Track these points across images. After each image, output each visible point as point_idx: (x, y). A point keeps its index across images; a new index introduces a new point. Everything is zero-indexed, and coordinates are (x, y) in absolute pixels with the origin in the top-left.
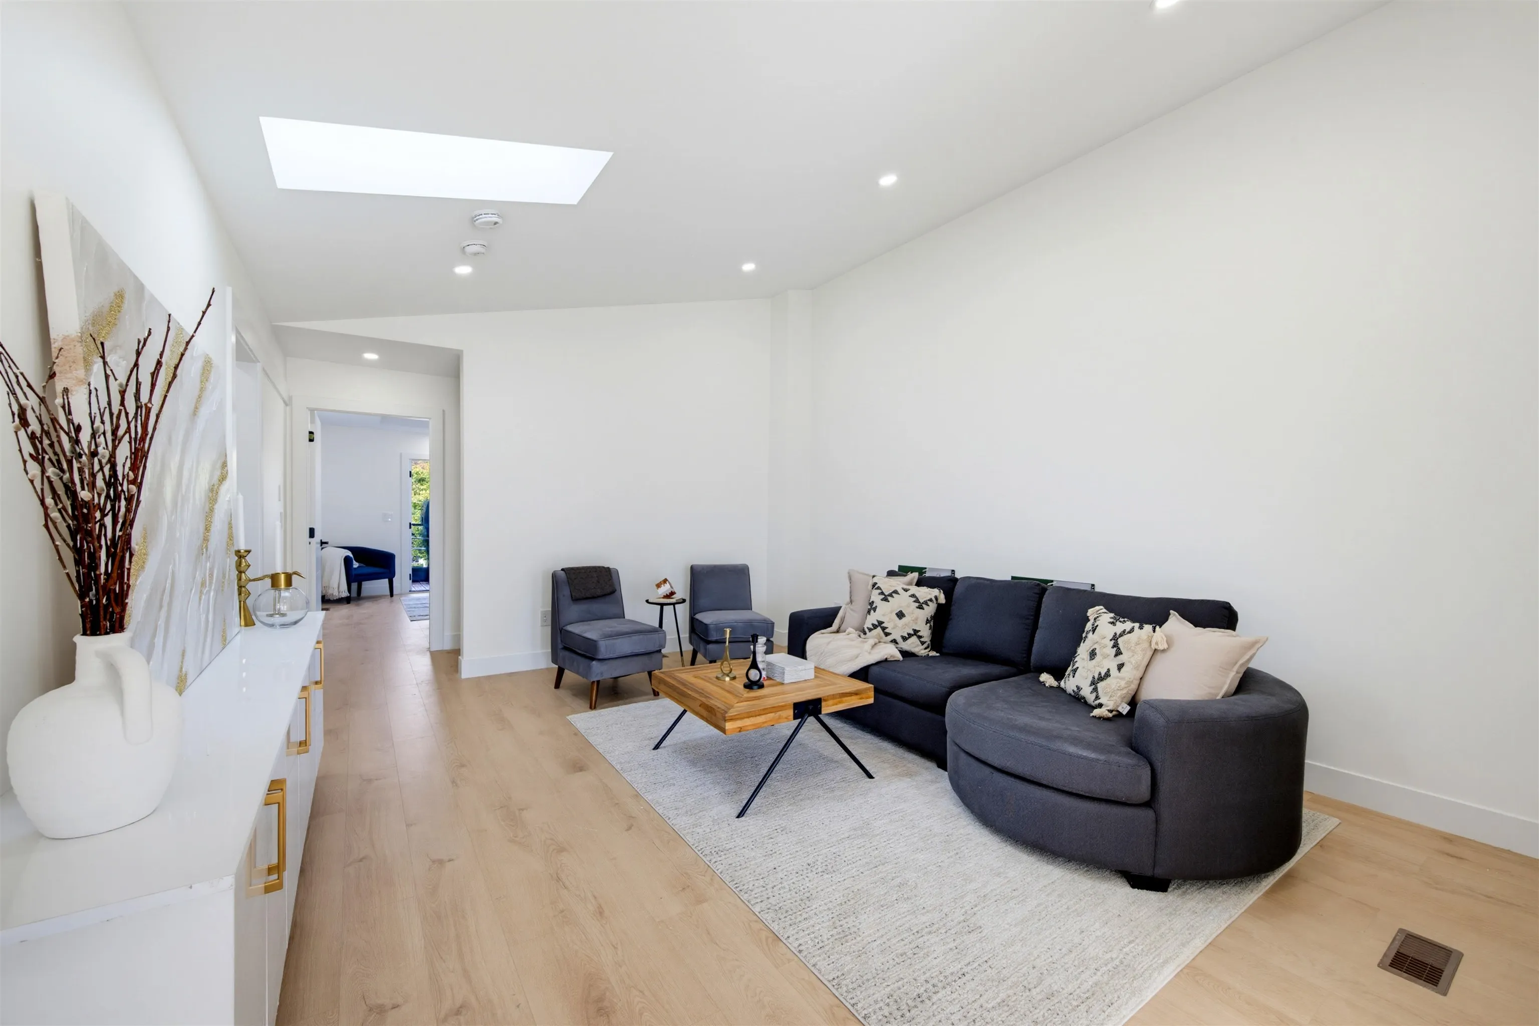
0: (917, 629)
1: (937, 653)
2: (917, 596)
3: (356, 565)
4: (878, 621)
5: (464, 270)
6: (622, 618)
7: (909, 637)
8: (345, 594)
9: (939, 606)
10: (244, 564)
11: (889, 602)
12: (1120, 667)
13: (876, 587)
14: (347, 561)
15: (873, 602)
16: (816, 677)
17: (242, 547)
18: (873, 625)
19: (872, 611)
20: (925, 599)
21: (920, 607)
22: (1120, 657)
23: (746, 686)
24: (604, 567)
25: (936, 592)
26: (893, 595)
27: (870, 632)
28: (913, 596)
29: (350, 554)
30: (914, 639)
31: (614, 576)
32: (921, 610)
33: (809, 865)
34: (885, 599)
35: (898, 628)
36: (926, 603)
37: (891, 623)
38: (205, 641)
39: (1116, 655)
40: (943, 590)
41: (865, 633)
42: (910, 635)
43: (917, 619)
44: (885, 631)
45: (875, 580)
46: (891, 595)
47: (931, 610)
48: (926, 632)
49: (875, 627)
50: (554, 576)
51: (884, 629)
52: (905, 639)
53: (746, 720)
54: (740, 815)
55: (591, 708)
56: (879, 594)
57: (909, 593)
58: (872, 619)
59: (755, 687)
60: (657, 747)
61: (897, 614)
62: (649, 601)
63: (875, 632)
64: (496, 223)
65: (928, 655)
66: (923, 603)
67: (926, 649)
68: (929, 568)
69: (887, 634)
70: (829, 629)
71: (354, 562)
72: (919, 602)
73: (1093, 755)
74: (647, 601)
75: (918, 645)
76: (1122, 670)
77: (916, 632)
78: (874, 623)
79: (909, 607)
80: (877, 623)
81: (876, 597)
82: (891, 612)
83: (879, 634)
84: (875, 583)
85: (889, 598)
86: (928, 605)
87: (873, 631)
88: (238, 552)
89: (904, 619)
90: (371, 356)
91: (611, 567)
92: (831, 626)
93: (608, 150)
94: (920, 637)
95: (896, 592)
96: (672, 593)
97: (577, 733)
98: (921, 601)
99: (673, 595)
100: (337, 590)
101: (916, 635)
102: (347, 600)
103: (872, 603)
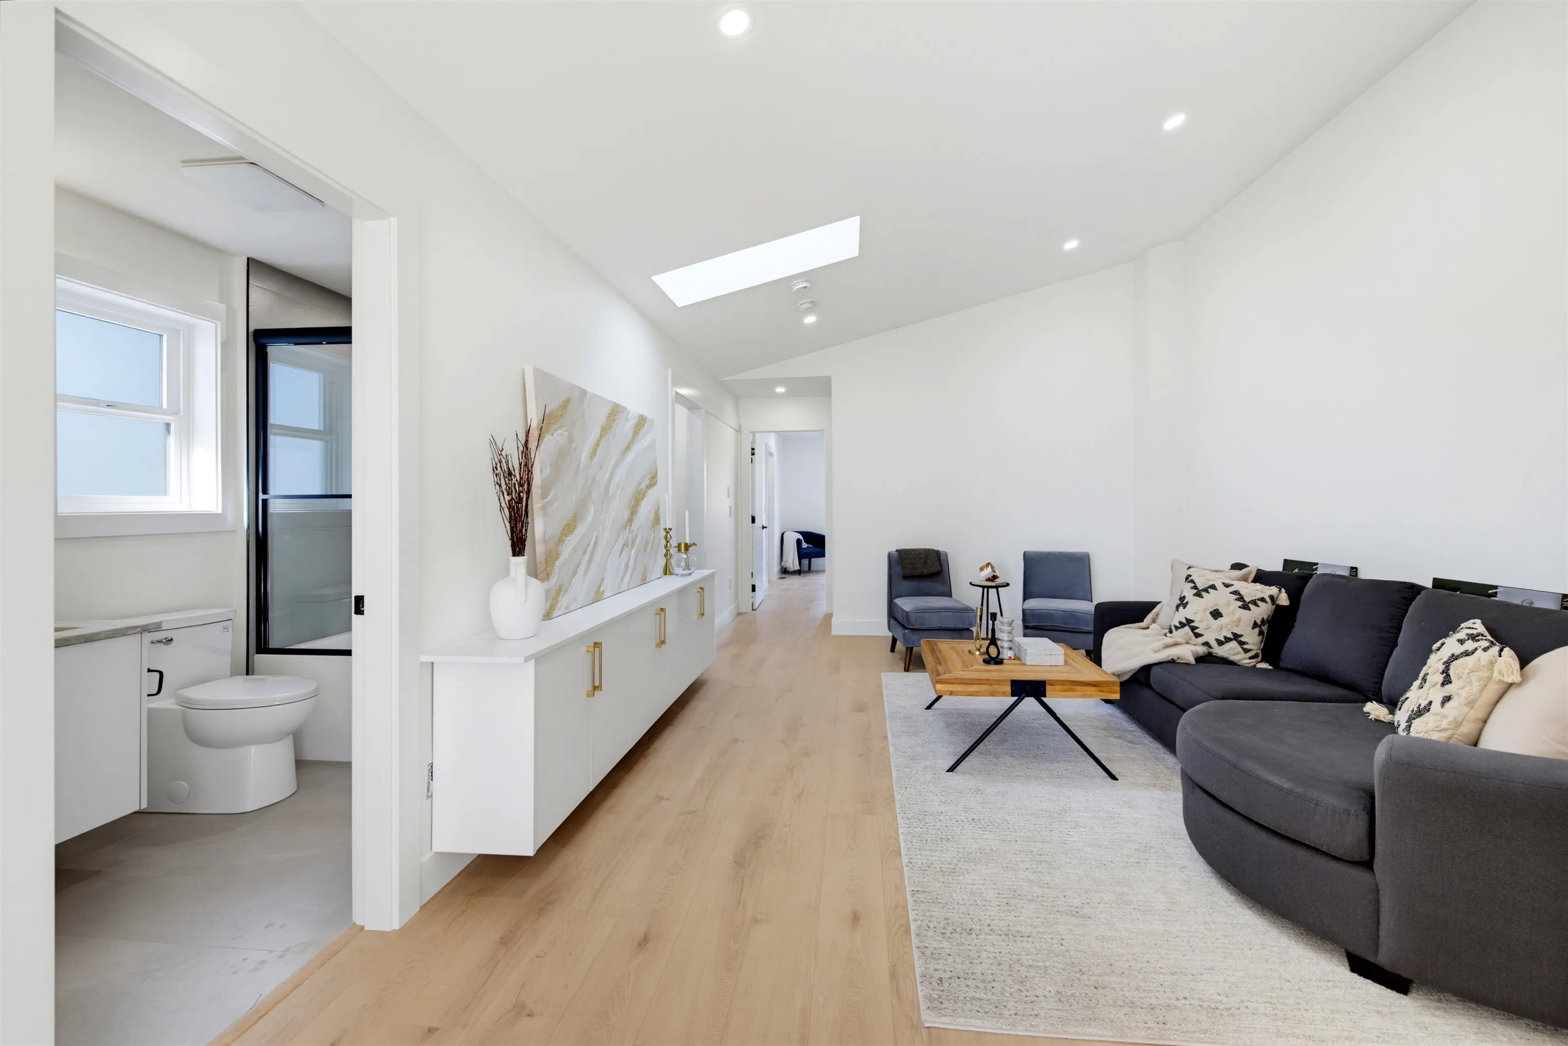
0: (1239, 633)
1: (1270, 665)
2: (1242, 592)
3: (804, 545)
4: (1187, 619)
5: (810, 319)
6: (949, 597)
7: (1227, 642)
8: (797, 568)
9: (1279, 609)
10: (669, 537)
11: (1203, 597)
12: (1447, 699)
13: (1190, 578)
14: (799, 542)
15: (1184, 597)
16: (1066, 663)
17: (668, 527)
18: (1180, 623)
19: (1181, 608)
20: (1253, 598)
21: (1245, 607)
22: (1448, 687)
23: (985, 661)
24: (933, 550)
25: (1273, 590)
26: (1210, 590)
27: (1176, 630)
28: (1235, 593)
29: (801, 537)
30: (1233, 644)
31: (943, 557)
32: (1247, 611)
33: (973, 819)
34: (1198, 595)
35: (1212, 631)
36: (1254, 602)
37: (1203, 621)
38: (624, 575)
39: (1443, 684)
40: (1285, 589)
41: (1171, 632)
42: (1228, 640)
43: (1239, 620)
44: (1195, 631)
45: (1190, 572)
46: (1206, 590)
47: (1263, 611)
48: (1253, 639)
49: (1182, 625)
50: (890, 555)
51: (1193, 629)
52: (1220, 643)
53: (958, 686)
54: (952, 769)
55: (905, 671)
56: (1192, 588)
57: (1231, 589)
58: (1182, 615)
59: (992, 662)
60: (929, 707)
61: (1211, 613)
62: (972, 583)
63: (1182, 631)
64: (805, 288)
65: (1255, 666)
66: (1249, 602)
67: (1251, 658)
68: (1322, 564)
69: (1198, 635)
70: (1141, 624)
71: (804, 543)
72: (1244, 601)
73: (1287, 785)
74: (971, 583)
75: (1238, 653)
76: (1448, 705)
77: (1236, 637)
78: (1182, 621)
79: (1231, 609)
80: (1184, 621)
81: (1189, 593)
82: (1205, 610)
83: (1187, 634)
84: (1188, 575)
85: (1204, 594)
86: (1258, 606)
87: (1179, 630)
88: (665, 529)
89: (1220, 619)
90: (780, 390)
91: (940, 550)
92: (1142, 621)
93: (855, 216)
94: (1242, 643)
95: (1213, 587)
96: (994, 578)
97: (879, 686)
98: (1247, 599)
99: (996, 579)
100: (791, 564)
101: (1236, 640)
102: (799, 572)
103: (1182, 599)
